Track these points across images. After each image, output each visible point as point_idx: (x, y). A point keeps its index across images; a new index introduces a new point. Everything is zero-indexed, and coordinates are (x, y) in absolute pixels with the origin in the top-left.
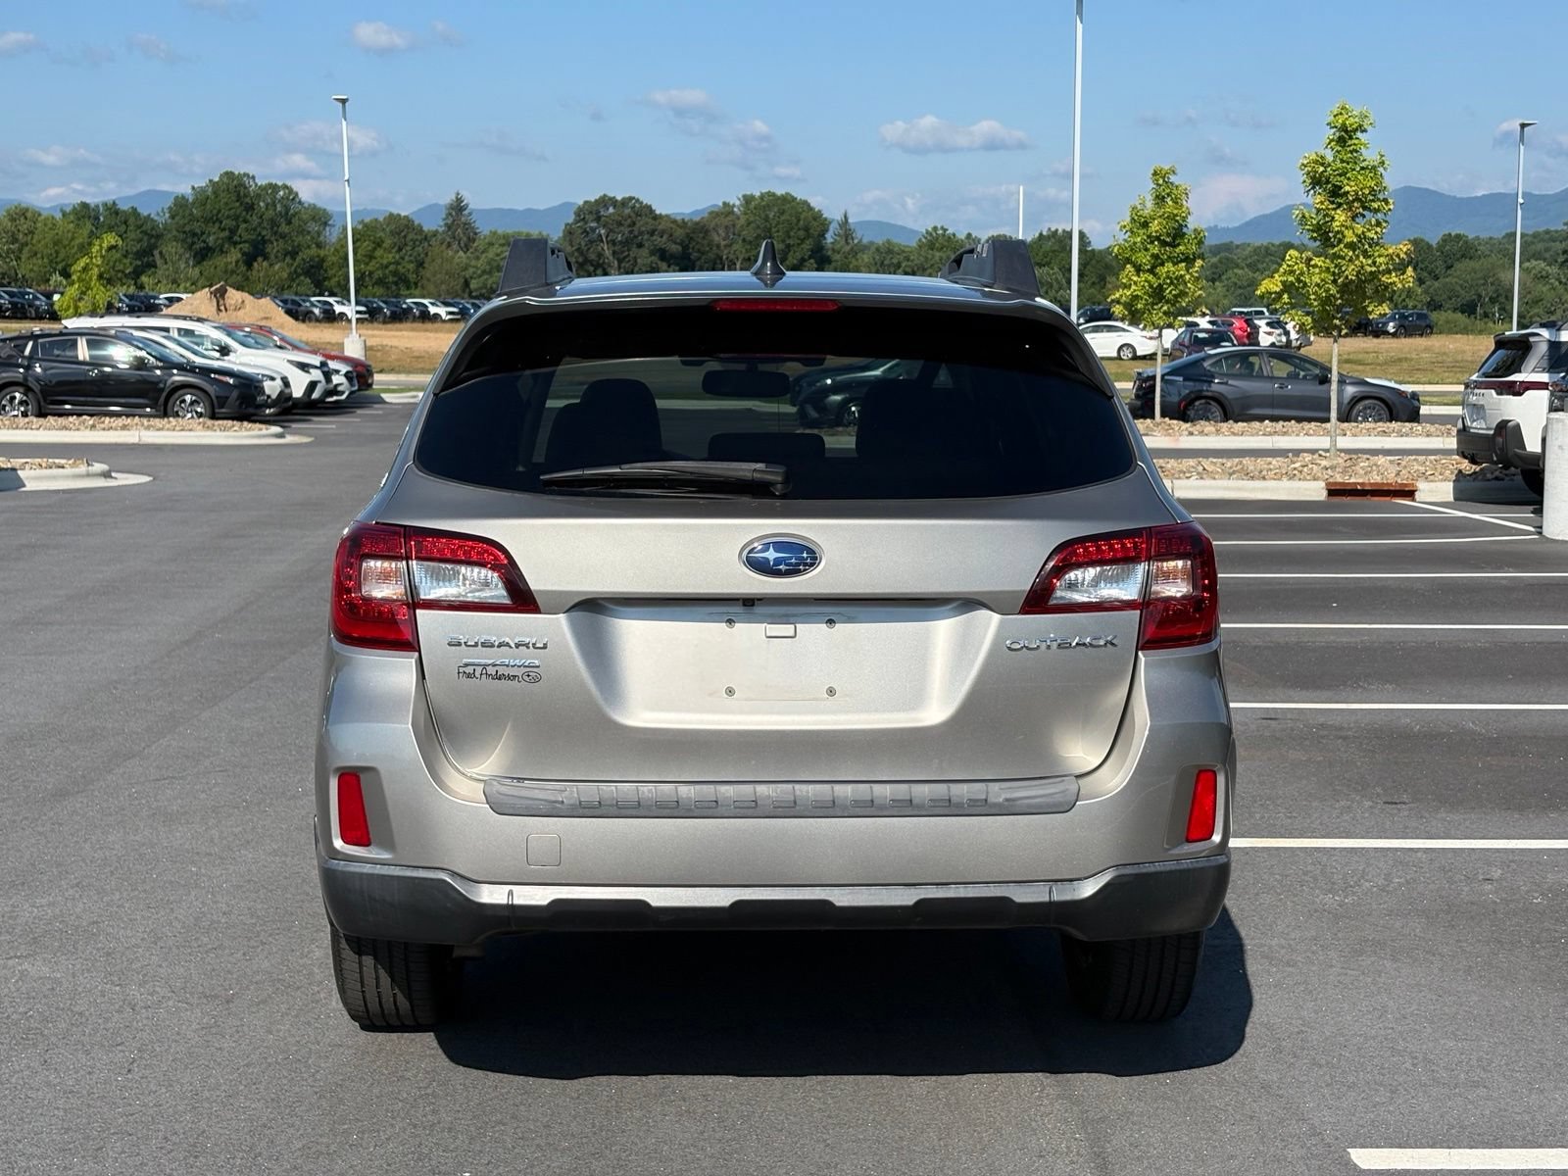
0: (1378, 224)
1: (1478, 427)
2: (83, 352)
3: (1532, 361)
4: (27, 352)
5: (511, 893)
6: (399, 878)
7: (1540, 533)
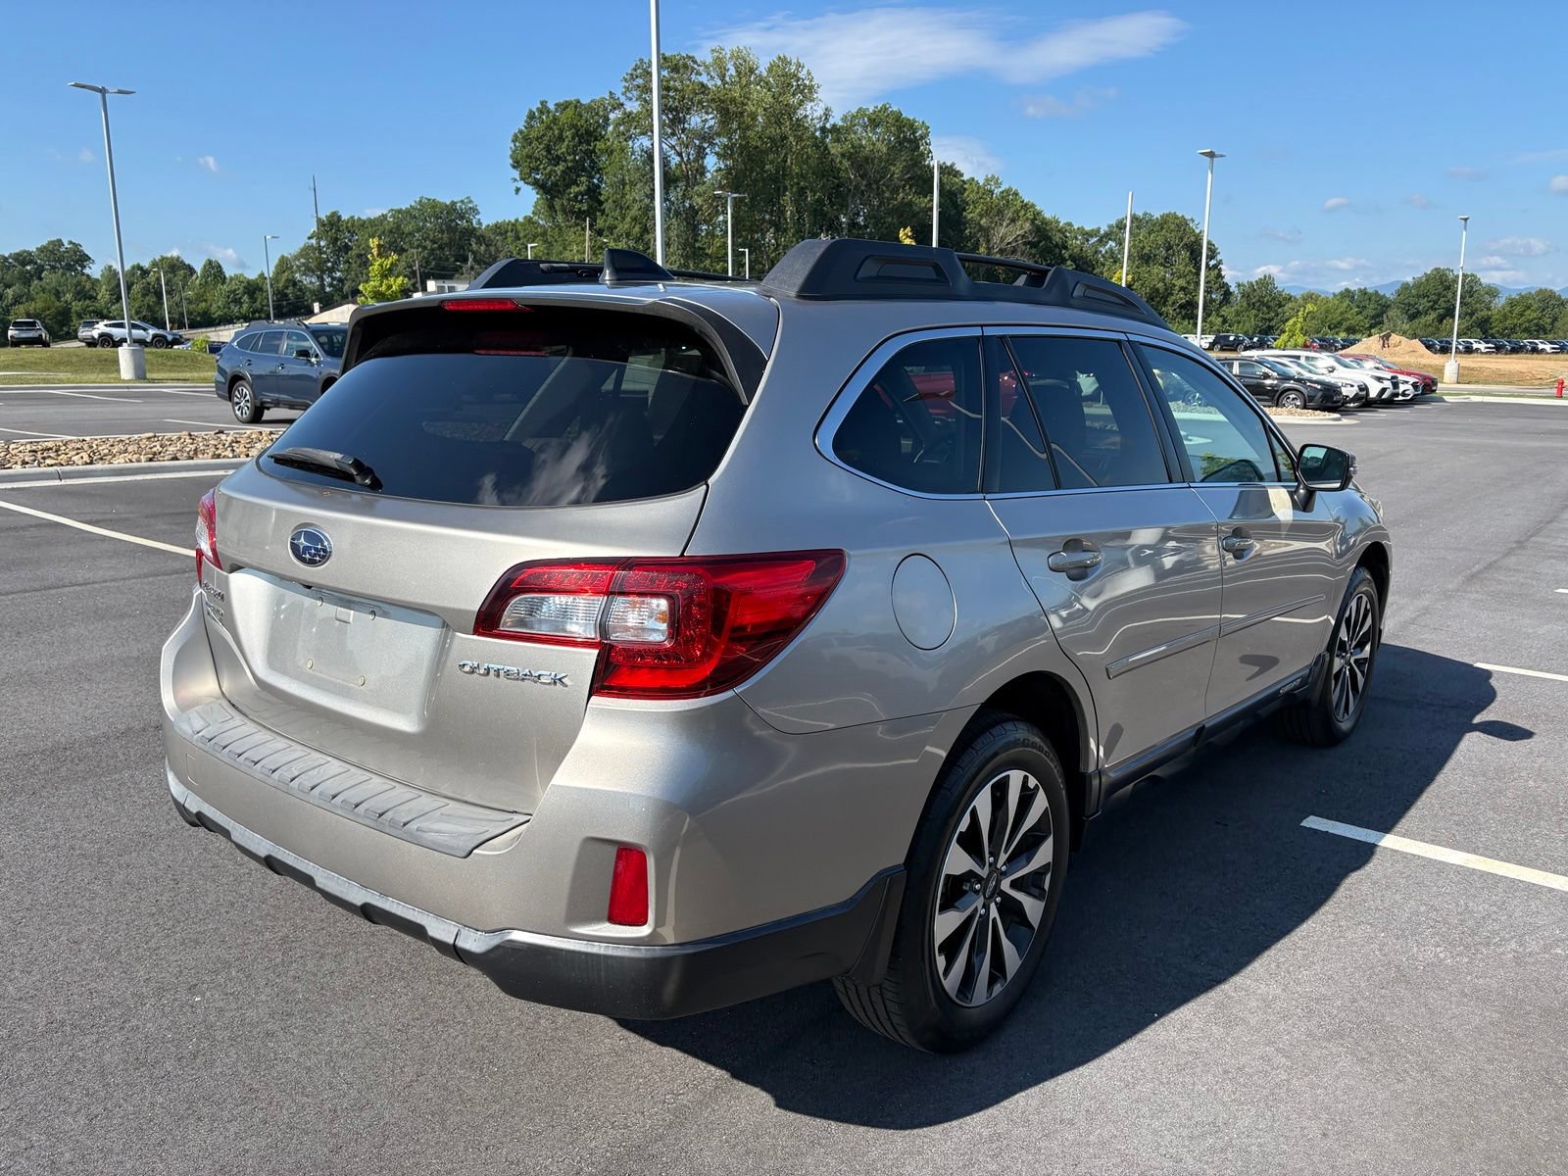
2: (1236, 369)
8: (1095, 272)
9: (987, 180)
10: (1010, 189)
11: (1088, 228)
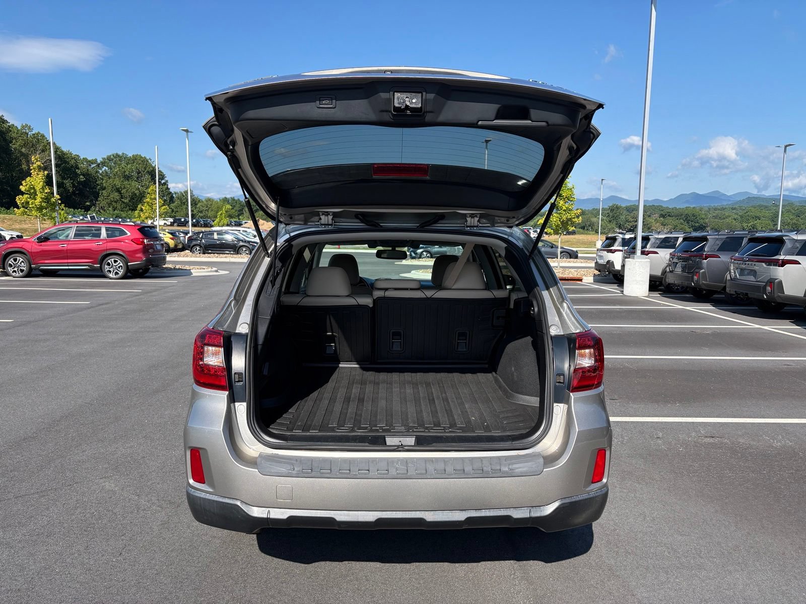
0: (572, 205)
1: (601, 262)
2: (216, 236)
3: (617, 244)
4: (200, 236)
5: (269, 512)
6: (217, 501)
7: (623, 293)
8: (97, 183)
9: (23, 127)
10: (39, 133)
11: (89, 159)
